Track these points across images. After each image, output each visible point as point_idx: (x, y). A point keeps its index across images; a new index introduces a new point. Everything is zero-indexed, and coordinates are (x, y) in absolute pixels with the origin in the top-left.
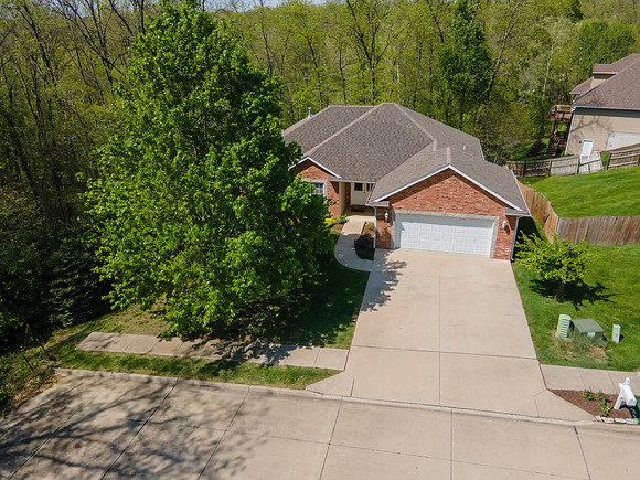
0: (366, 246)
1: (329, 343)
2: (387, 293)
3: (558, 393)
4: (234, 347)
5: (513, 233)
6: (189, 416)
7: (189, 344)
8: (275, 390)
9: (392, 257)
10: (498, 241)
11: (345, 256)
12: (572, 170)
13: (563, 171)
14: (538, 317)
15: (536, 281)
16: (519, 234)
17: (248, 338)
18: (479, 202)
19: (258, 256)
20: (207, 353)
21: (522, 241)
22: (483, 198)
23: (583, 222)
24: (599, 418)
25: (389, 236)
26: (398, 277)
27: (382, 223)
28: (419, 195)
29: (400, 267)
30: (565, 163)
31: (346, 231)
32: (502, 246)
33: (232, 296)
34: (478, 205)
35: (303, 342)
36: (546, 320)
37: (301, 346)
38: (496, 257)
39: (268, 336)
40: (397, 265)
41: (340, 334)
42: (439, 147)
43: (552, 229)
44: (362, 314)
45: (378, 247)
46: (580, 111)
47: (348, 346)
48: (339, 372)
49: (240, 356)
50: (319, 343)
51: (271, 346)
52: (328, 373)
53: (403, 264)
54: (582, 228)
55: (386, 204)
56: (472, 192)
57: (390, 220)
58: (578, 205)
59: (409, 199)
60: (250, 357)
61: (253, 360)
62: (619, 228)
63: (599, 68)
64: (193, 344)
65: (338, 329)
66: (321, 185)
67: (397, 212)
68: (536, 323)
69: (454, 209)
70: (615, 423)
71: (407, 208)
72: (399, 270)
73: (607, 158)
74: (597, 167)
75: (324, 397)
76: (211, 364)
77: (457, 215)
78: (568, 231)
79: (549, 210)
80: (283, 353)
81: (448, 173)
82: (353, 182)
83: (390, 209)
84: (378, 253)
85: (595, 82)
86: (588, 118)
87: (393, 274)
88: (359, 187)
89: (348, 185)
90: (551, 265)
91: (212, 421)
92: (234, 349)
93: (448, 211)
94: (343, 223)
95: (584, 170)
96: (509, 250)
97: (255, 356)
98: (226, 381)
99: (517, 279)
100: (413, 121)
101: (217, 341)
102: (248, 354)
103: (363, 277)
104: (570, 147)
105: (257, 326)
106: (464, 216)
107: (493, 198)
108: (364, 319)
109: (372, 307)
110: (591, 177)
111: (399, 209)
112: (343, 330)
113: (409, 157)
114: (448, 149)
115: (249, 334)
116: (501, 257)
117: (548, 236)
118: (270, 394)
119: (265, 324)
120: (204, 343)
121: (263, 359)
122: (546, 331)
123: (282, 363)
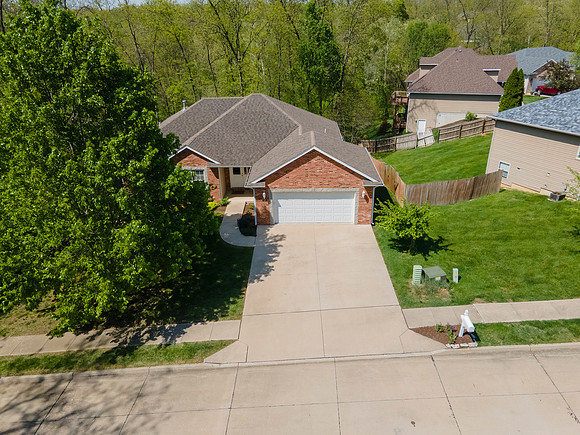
0: (249, 224)
1: (222, 316)
2: (270, 264)
3: (417, 330)
4: (130, 333)
5: (372, 201)
6: (88, 407)
7: (83, 336)
8: (175, 367)
9: (272, 231)
10: (360, 209)
11: (230, 235)
12: (412, 145)
13: (406, 146)
14: (398, 270)
15: (393, 240)
16: (376, 201)
17: (143, 322)
18: (341, 177)
19: (146, 244)
20: (103, 343)
21: (379, 208)
22: (344, 173)
23: (424, 187)
24: (448, 345)
25: (268, 213)
26: (279, 249)
27: (261, 202)
28: (291, 175)
29: (280, 240)
30: (406, 139)
31: (229, 212)
32: (363, 213)
33: (124, 285)
34: (341, 180)
35: (198, 319)
36: (403, 272)
37: (196, 323)
38: (359, 223)
39: (164, 318)
40: (277, 238)
41: (232, 307)
42: (304, 131)
43: (402, 195)
44: (250, 285)
45: (259, 224)
46: (414, 96)
47: (240, 316)
48: (233, 341)
49: (137, 341)
50: (212, 317)
51: (167, 326)
52: (223, 344)
53: (282, 237)
54: (424, 192)
55: (263, 185)
56: (335, 168)
57: (267, 199)
58: (419, 174)
59: (283, 179)
60: (147, 340)
61: (150, 342)
62: (451, 190)
63: (424, 61)
64: (86, 336)
65: (229, 303)
66: (202, 171)
67: (273, 191)
68: (396, 275)
69: (321, 185)
70: (461, 347)
71: (281, 187)
72: (279, 243)
73: (437, 133)
74: (430, 141)
75: (222, 366)
76: (107, 353)
77: (325, 190)
78: (414, 196)
79: (398, 179)
80: (179, 332)
81: (314, 154)
82: (231, 167)
83: (266, 189)
84: (259, 229)
85: (422, 72)
86: (419, 101)
87: (275, 247)
88: (237, 171)
89: (226, 170)
90: (404, 225)
91: (114, 407)
92: (130, 335)
93: (317, 187)
94: (225, 205)
95: (421, 144)
96: (370, 216)
97: (152, 338)
98: (125, 367)
99: (378, 240)
100: (279, 109)
101: (112, 329)
102: (145, 337)
103: (248, 252)
104: (409, 126)
105: (151, 310)
106: (330, 190)
107: (353, 173)
108: (252, 290)
109: (258, 278)
110: (427, 150)
111: (275, 188)
112: (234, 303)
113: (279, 142)
114: (312, 133)
115: (144, 318)
116: (363, 223)
117: (399, 201)
118: (169, 371)
119: (159, 307)
120: (99, 334)
121: (160, 340)
122: (405, 280)
123: (179, 341)
